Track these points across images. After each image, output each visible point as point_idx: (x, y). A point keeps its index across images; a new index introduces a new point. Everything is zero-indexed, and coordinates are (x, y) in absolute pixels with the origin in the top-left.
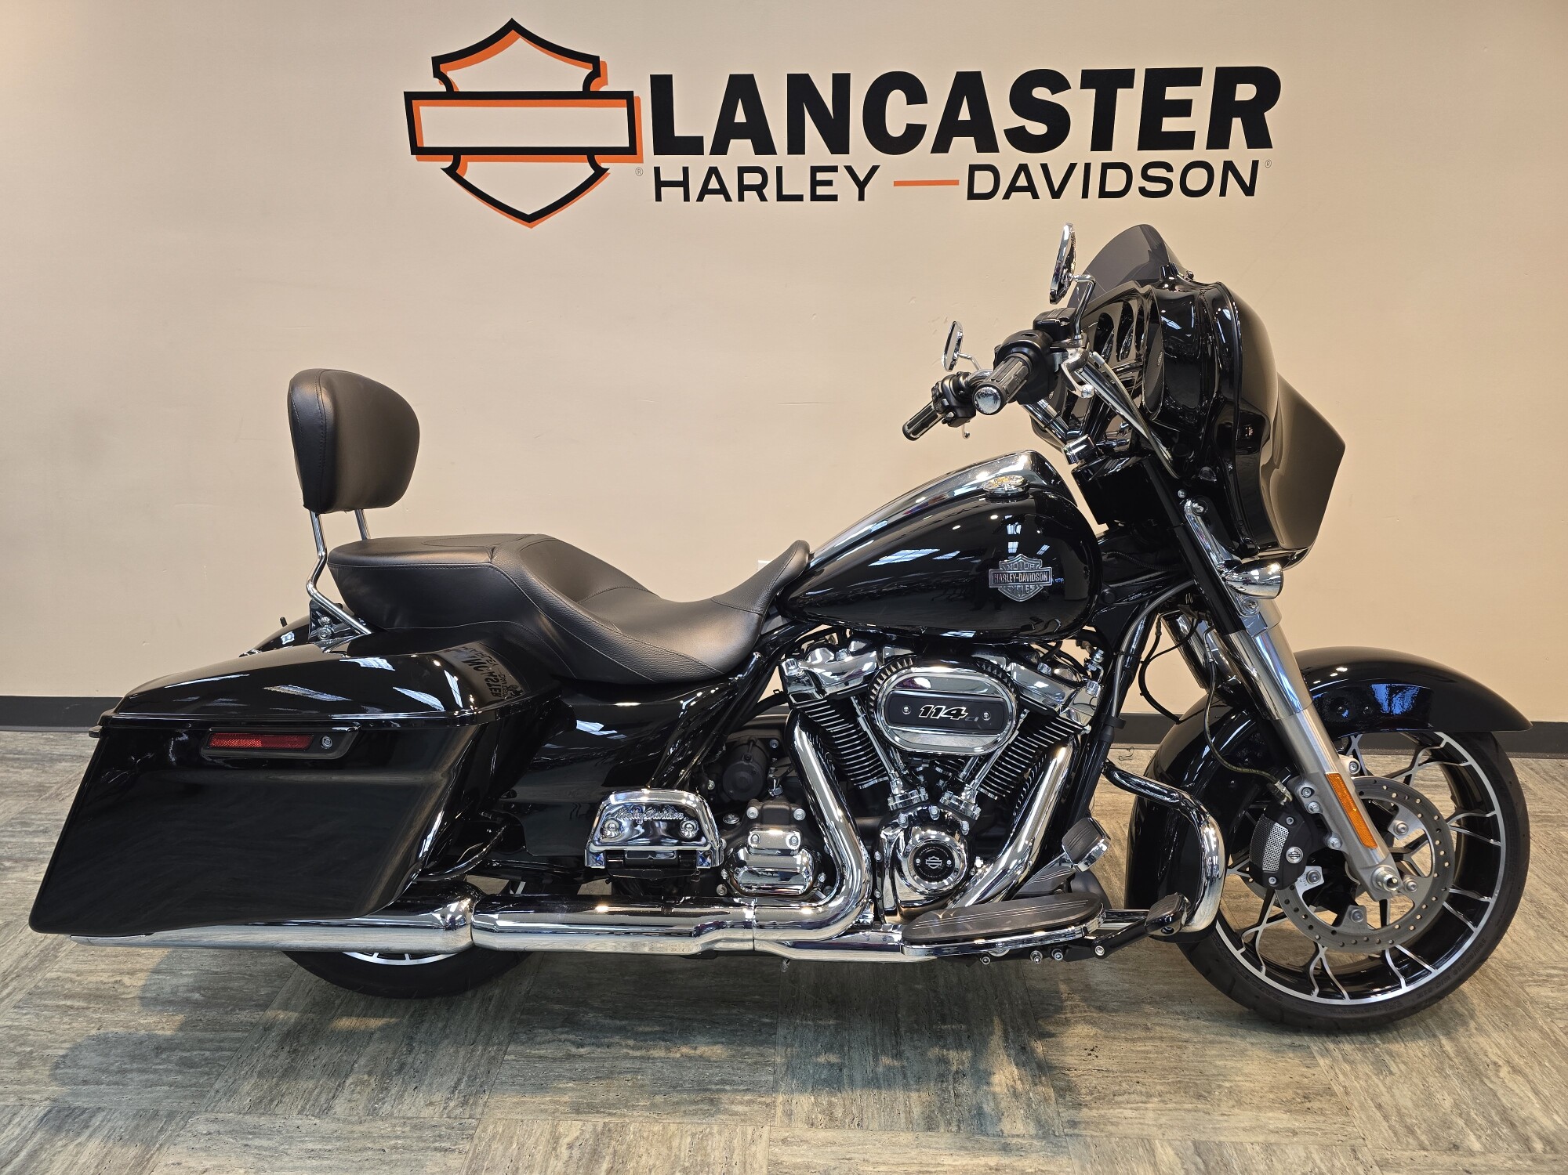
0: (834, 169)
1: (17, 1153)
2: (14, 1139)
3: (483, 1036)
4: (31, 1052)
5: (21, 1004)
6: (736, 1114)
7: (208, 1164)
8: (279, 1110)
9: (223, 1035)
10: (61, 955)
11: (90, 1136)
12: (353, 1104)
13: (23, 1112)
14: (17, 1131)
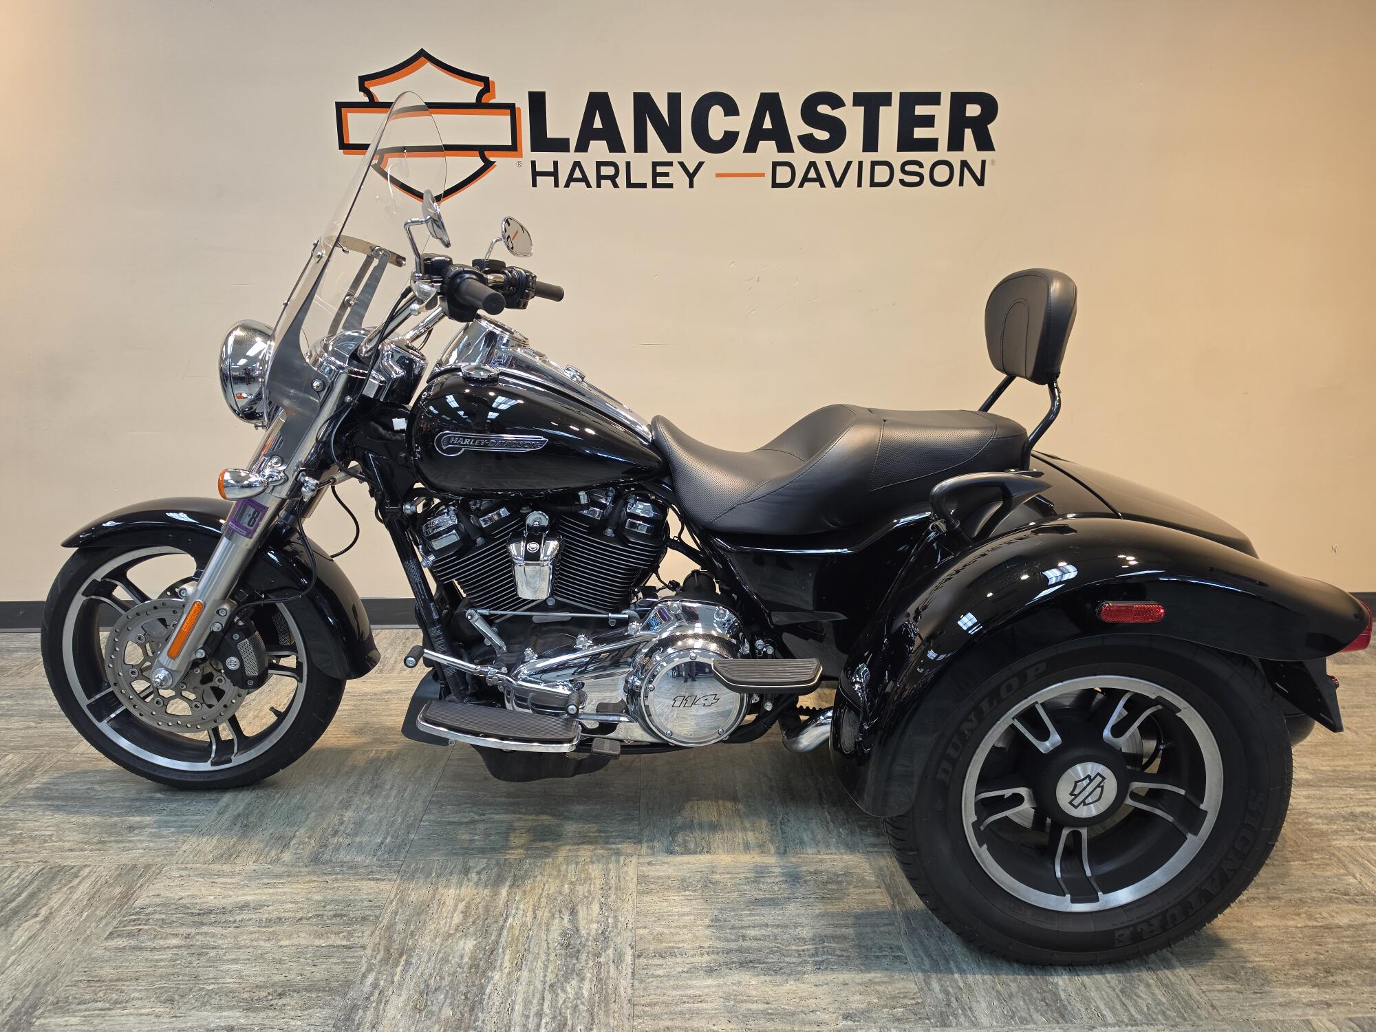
0: (670, 164)
1: (19, 895)
2: (15, 887)
3: (402, 812)
4: (21, 834)
5: (7, 805)
6: (611, 849)
7: (183, 895)
8: (239, 861)
9: (184, 818)
10: (37, 774)
11: (80, 882)
12: (298, 856)
13: (20, 870)
14: (17, 882)
